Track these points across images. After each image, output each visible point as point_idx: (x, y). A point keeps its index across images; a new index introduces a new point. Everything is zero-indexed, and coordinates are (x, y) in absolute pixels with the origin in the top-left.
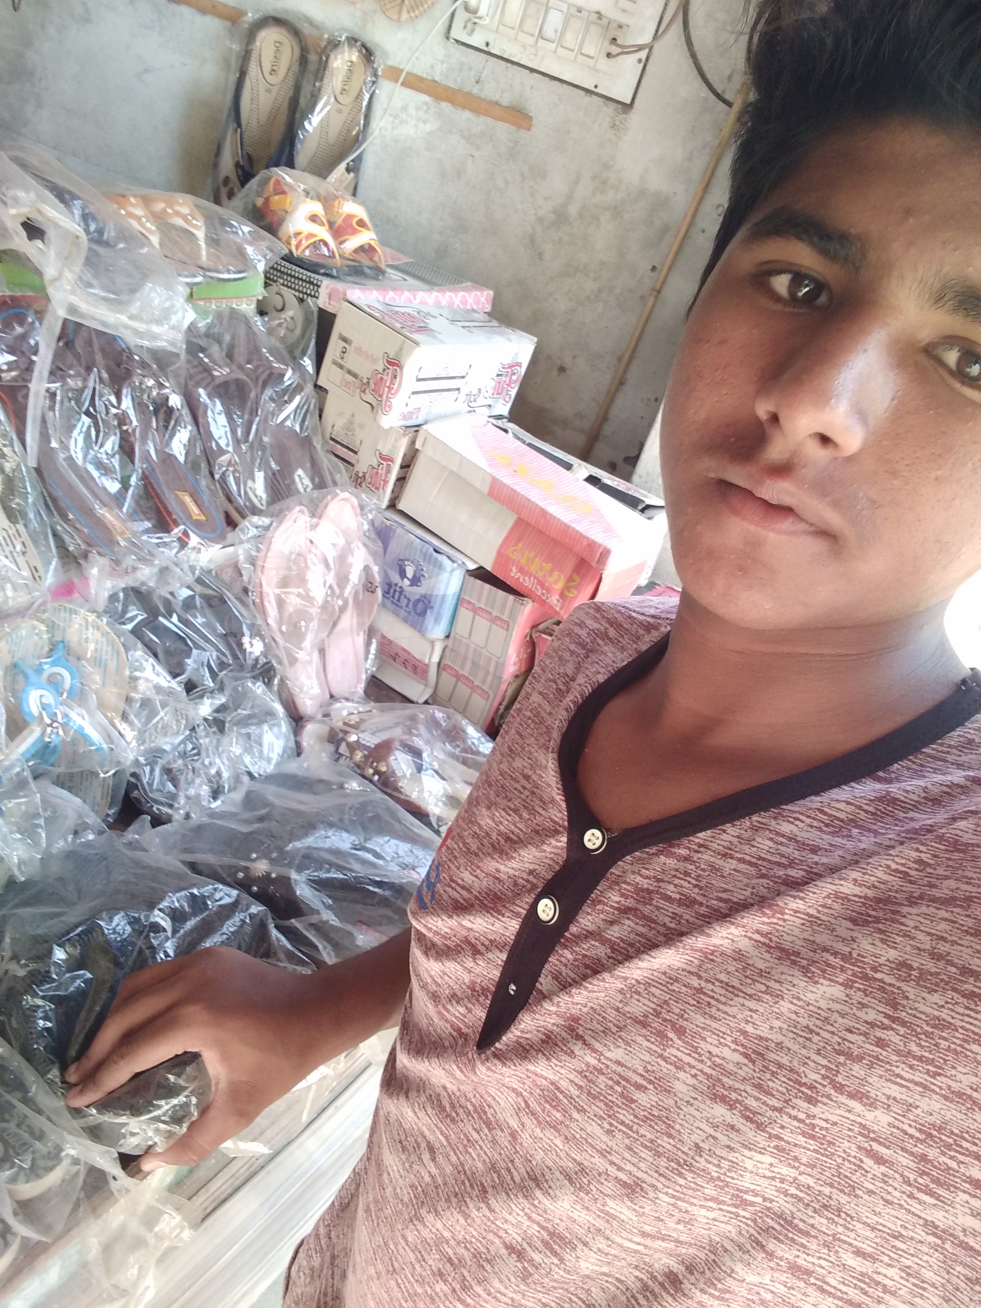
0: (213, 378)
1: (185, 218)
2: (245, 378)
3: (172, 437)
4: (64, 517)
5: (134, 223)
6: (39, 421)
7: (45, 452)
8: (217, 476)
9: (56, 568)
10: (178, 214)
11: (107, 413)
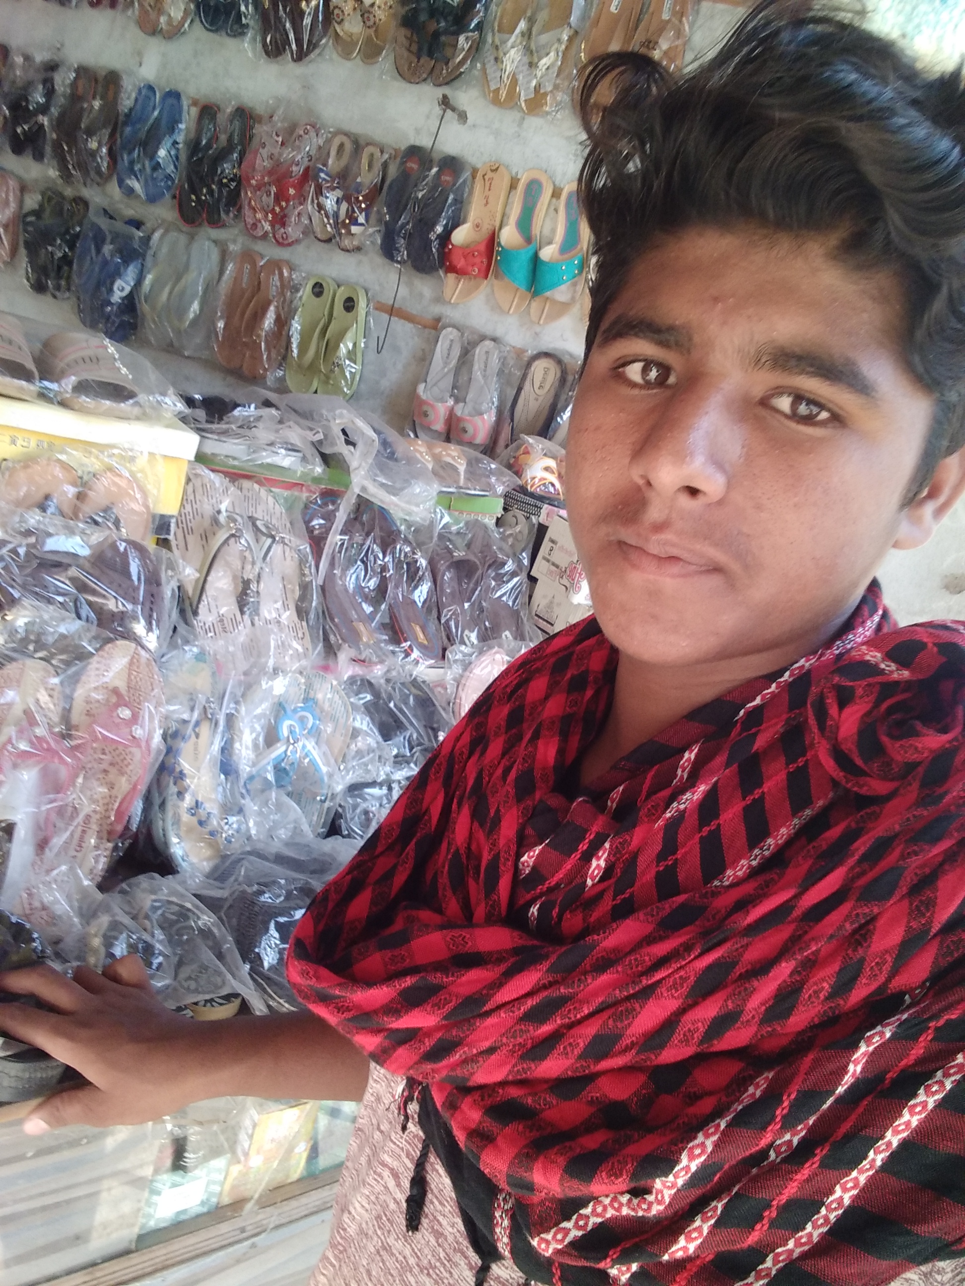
0: (453, 557)
1: (453, 458)
2: (476, 560)
3: (416, 587)
4: (332, 620)
5: (418, 455)
6: (330, 556)
7: (330, 577)
8: (443, 621)
9: (319, 652)
10: (449, 455)
11: (375, 562)
